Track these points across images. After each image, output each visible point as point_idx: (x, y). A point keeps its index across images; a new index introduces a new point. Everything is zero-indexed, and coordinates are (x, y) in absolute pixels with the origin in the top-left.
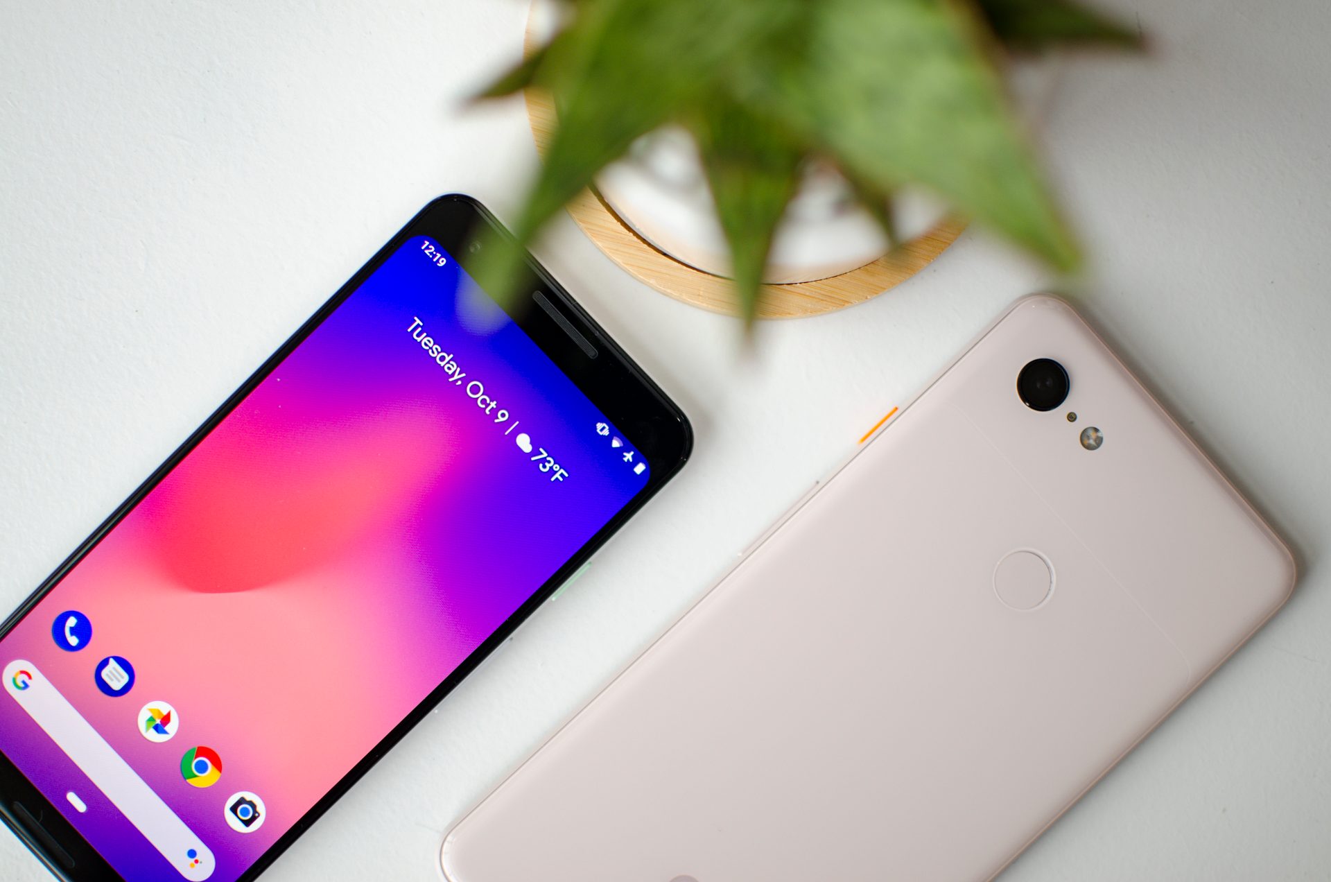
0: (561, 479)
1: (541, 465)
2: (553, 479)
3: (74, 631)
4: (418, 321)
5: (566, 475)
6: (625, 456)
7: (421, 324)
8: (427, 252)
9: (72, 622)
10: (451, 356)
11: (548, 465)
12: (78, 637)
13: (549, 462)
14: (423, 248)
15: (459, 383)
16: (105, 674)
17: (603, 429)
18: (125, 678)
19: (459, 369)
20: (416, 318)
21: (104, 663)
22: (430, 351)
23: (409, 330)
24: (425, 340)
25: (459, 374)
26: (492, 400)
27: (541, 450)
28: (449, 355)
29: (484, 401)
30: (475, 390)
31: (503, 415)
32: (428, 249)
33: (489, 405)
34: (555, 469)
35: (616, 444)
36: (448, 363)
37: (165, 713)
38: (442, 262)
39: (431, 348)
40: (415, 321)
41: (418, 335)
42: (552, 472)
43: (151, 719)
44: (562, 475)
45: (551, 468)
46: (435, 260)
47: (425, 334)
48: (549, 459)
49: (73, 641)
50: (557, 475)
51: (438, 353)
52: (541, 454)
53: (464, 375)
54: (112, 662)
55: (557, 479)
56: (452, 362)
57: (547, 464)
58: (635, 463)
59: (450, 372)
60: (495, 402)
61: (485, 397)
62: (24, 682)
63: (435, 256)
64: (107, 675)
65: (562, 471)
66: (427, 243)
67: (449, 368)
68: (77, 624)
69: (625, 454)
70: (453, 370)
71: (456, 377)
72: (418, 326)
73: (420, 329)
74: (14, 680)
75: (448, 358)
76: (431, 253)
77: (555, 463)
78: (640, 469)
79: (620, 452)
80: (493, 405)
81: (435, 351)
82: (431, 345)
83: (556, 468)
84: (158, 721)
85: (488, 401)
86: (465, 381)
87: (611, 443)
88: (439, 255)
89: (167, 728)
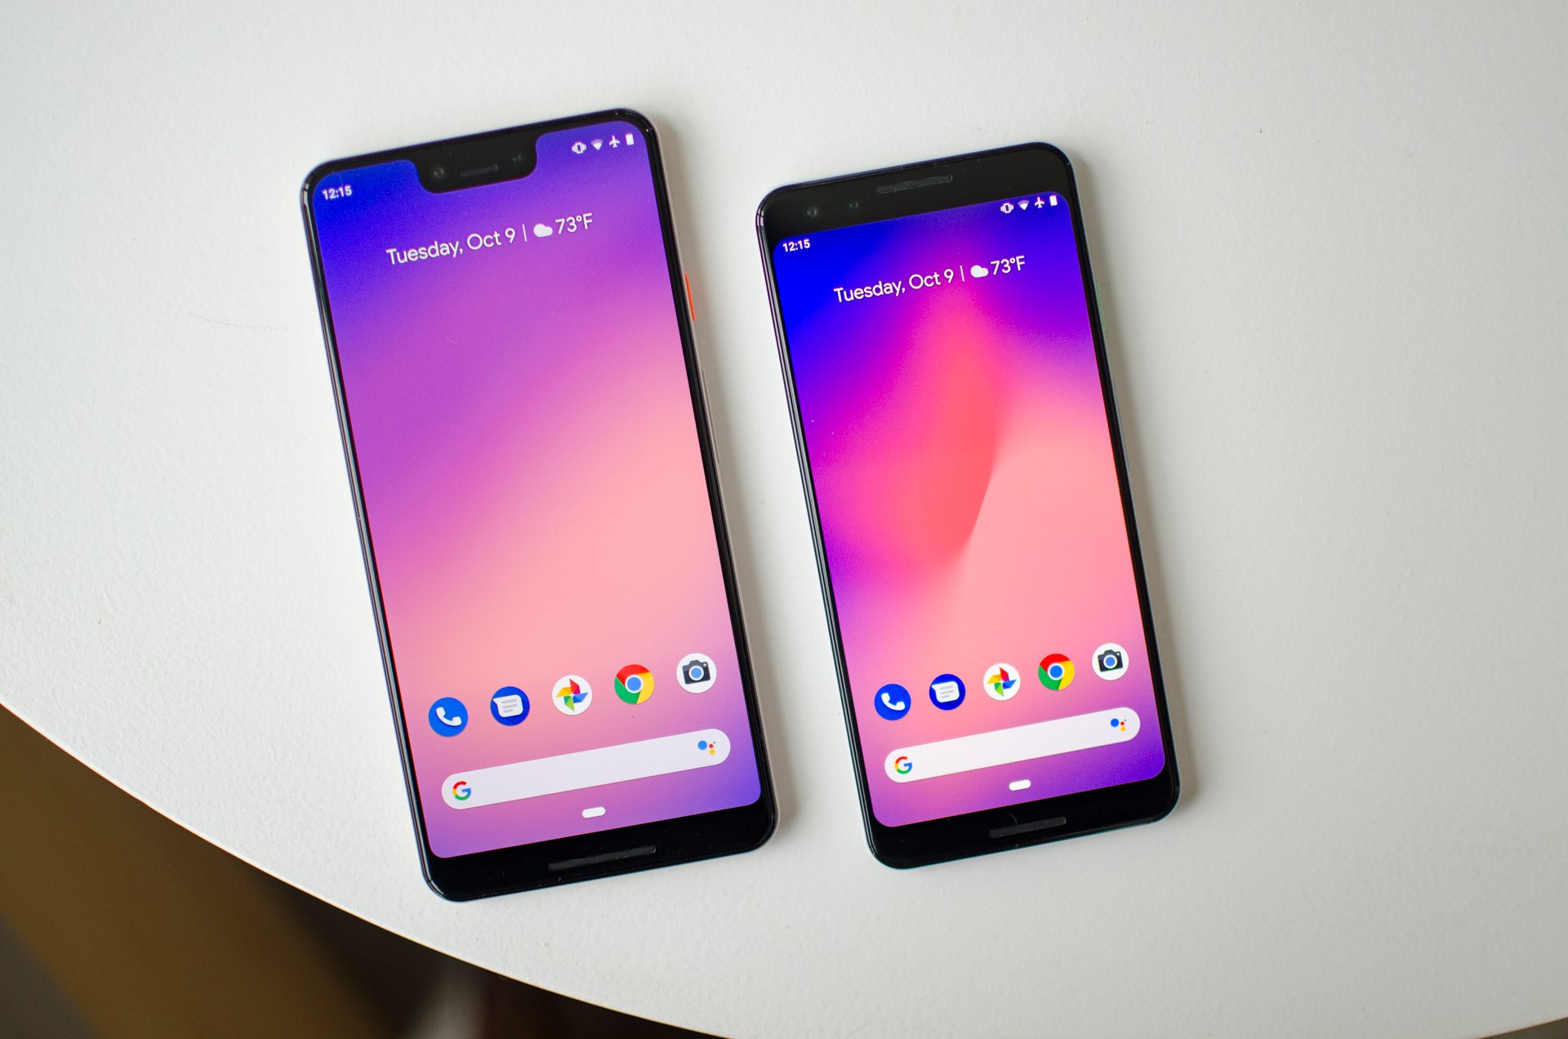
0: (1023, 263)
1: (1004, 271)
2: (1019, 269)
3: (893, 701)
4: (838, 290)
5: (1023, 257)
6: (1038, 205)
7: (842, 289)
8: (791, 250)
9: (886, 698)
10: (880, 282)
11: (1007, 266)
12: (900, 700)
13: (1005, 263)
14: (787, 250)
15: (904, 290)
16: (941, 699)
17: (1007, 208)
18: (954, 685)
19: (893, 284)
20: (835, 290)
21: (932, 694)
22: (866, 295)
23: (840, 300)
24: (856, 294)
25: (897, 285)
26: (932, 275)
27: (992, 263)
28: (878, 284)
29: (929, 281)
30: (916, 281)
31: (949, 274)
32: (790, 247)
33: (934, 279)
34: (1013, 262)
35: (1024, 206)
36: (884, 288)
37: (999, 673)
38: (807, 243)
39: (865, 293)
40: (837, 292)
41: (849, 296)
42: (1014, 266)
43: (997, 685)
44: (1021, 260)
45: (1010, 264)
46: (802, 248)
47: (851, 291)
48: (1002, 262)
49: (900, 706)
50: (1019, 264)
51: (871, 290)
52: (995, 265)
53: (900, 283)
54: (936, 687)
55: (1021, 265)
56: (885, 285)
57: (1005, 266)
58: (1047, 201)
59: (892, 291)
60: (935, 273)
61: (926, 278)
62: (905, 765)
63: (799, 246)
64: (943, 697)
65: (1018, 258)
66: (785, 245)
67: (888, 290)
68: (890, 695)
69: (1036, 204)
70: (891, 288)
71: (898, 290)
72: (842, 292)
73: (845, 293)
74: (899, 771)
75: (880, 287)
76: (795, 247)
77: (1009, 260)
78: (1053, 201)
79: (1031, 206)
80: (936, 276)
81: (869, 292)
82: (862, 292)
83: (1012, 260)
84: (1002, 682)
85: (931, 278)
86: (905, 284)
87: (1021, 209)
88: (800, 242)
89: (1011, 679)
